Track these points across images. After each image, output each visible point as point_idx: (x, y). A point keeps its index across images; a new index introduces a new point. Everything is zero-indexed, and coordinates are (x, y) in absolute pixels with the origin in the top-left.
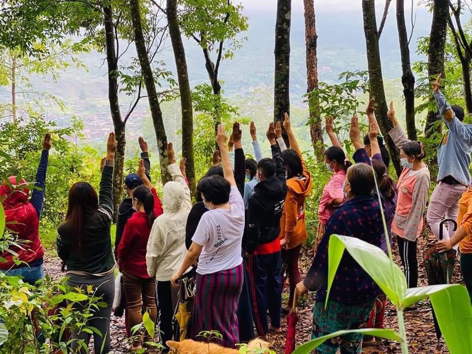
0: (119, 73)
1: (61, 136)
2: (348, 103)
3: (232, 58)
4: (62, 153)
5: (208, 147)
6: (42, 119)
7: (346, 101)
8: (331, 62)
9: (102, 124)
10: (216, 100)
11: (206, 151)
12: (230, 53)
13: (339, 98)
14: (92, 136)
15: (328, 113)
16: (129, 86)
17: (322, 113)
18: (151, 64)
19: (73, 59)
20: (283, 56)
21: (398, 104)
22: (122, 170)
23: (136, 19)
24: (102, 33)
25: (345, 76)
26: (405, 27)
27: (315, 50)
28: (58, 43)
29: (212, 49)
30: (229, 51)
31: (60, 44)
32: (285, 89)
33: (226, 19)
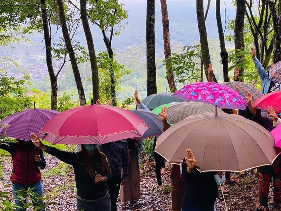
0: (52, 48)
1: (18, 86)
2: (189, 64)
3: (119, 36)
4: (19, 96)
5: (107, 88)
6: (6, 75)
7: (187, 63)
8: (176, 29)
9: (40, 71)
10: (110, 61)
11: (106, 91)
12: (118, 32)
13: (184, 61)
14: (35, 78)
15: (178, 70)
16: (58, 55)
17: (174, 71)
18: (71, 42)
19: (23, 36)
20: (151, 40)
21: (217, 54)
22: (56, 105)
23: (63, 18)
24: (40, 21)
25: (187, 49)
26: (221, 24)
27: (168, 29)
28: (14, 29)
29: (107, 30)
30: (117, 31)
31: (15, 30)
32: (153, 59)
33: (115, 12)
